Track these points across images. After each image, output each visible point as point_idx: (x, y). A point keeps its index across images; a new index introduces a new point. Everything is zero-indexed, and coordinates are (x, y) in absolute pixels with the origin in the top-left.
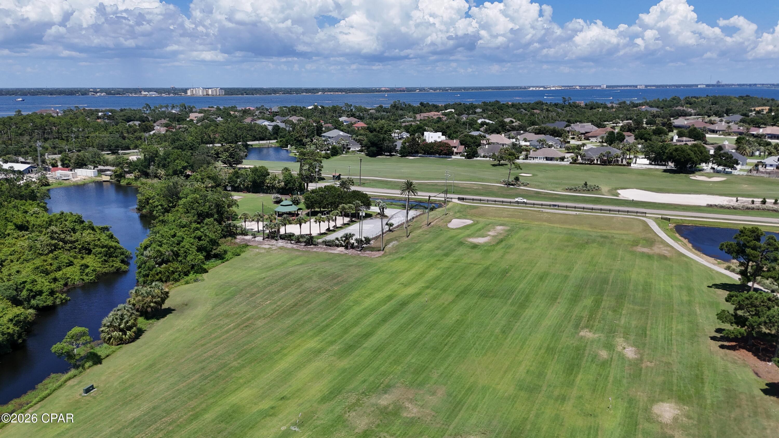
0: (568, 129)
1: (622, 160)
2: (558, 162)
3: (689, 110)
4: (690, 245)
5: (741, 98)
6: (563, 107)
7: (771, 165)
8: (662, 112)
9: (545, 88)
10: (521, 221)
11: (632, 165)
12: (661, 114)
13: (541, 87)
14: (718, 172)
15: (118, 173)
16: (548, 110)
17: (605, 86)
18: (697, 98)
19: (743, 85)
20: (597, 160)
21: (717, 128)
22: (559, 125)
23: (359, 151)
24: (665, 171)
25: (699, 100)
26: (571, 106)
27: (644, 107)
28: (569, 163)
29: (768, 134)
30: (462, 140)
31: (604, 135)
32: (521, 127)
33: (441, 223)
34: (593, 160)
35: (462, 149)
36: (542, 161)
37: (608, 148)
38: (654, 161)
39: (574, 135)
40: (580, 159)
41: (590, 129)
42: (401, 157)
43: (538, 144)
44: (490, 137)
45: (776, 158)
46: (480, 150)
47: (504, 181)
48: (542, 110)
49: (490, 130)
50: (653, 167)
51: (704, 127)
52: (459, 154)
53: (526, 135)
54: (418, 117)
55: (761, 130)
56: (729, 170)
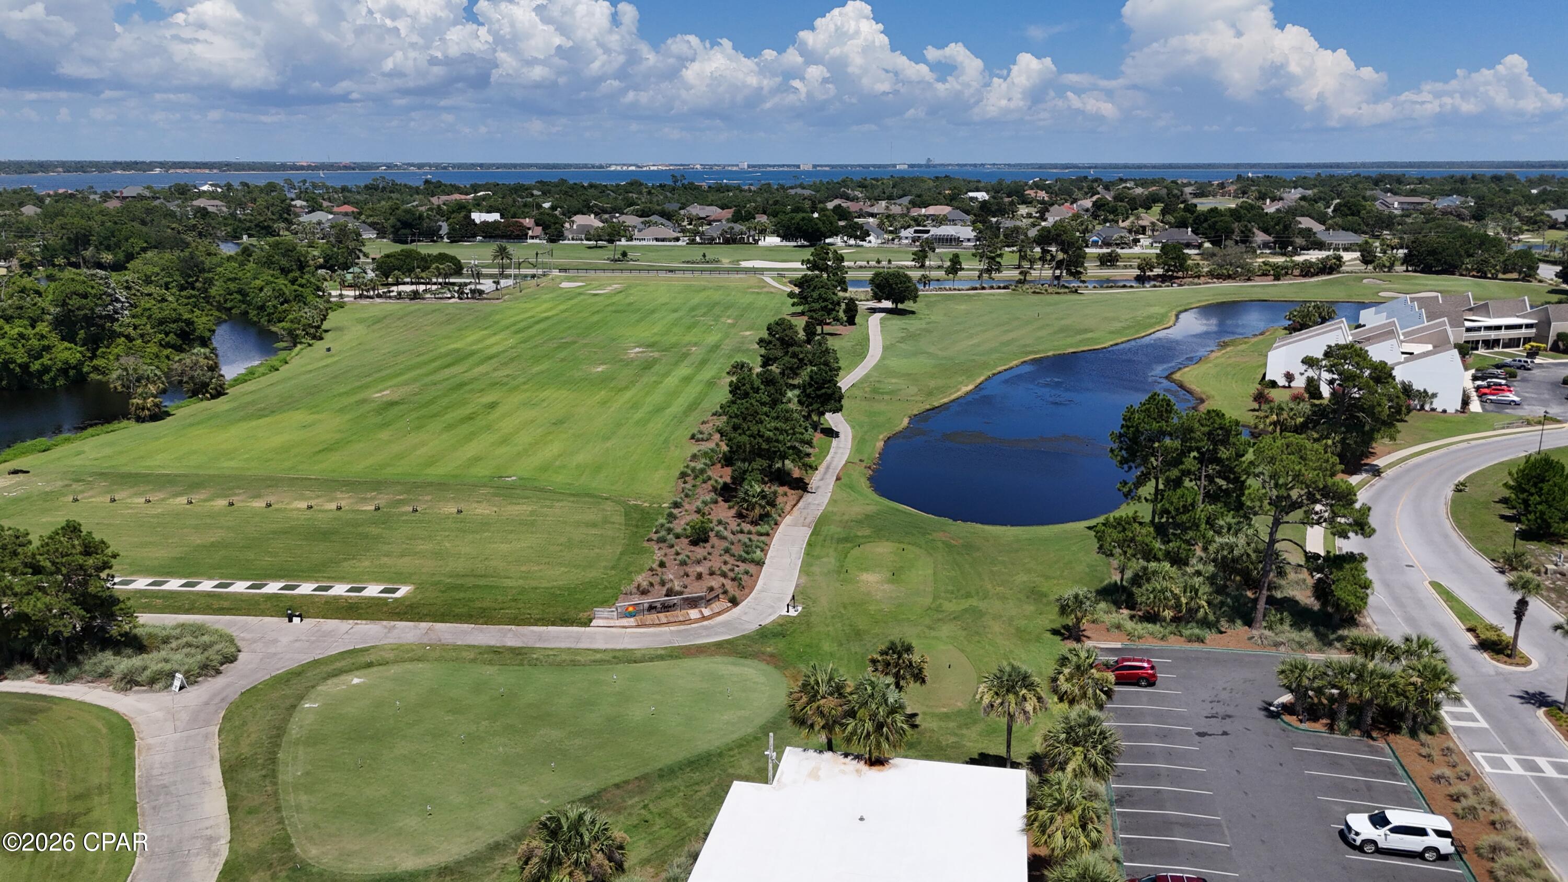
0: (682, 212)
1: (748, 238)
2: (672, 243)
3: (856, 193)
6: (673, 190)
7: (907, 238)
9: (638, 166)
10: (637, 282)
11: (760, 243)
13: (632, 165)
14: (850, 245)
15: (27, 261)
16: (649, 193)
18: (879, 180)
19: (965, 165)
20: (719, 239)
21: (874, 211)
22: (671, 207)
23: (377, 238)
24: (795, 246)
25: (880, 182)
26: (685, 188)
28: (684, 243)
29: (928, 214)
30: (536, 220)
31: (730, 216)
32: (615, 210)
33: (551, 285)
34: (714, 239)
35: (538, 230)
36: (651, 243)
37: (732, 225)
38: (785, 237)
39: (692, 220)
40: (698, 239)
41: (713, 211)
42: (452, 242)
43: (642, 226)
44: (574, 218)
45: (911, 230)
46: (566, 233)
47: (608, 259)
48: (641, 193)
49: (570, 213)
50: (785, 243)
51: (861, 209)
52: (536, 237)
53: (623, 218)
54: (435, 200)
55: (923, 210)
56: (861, 243)
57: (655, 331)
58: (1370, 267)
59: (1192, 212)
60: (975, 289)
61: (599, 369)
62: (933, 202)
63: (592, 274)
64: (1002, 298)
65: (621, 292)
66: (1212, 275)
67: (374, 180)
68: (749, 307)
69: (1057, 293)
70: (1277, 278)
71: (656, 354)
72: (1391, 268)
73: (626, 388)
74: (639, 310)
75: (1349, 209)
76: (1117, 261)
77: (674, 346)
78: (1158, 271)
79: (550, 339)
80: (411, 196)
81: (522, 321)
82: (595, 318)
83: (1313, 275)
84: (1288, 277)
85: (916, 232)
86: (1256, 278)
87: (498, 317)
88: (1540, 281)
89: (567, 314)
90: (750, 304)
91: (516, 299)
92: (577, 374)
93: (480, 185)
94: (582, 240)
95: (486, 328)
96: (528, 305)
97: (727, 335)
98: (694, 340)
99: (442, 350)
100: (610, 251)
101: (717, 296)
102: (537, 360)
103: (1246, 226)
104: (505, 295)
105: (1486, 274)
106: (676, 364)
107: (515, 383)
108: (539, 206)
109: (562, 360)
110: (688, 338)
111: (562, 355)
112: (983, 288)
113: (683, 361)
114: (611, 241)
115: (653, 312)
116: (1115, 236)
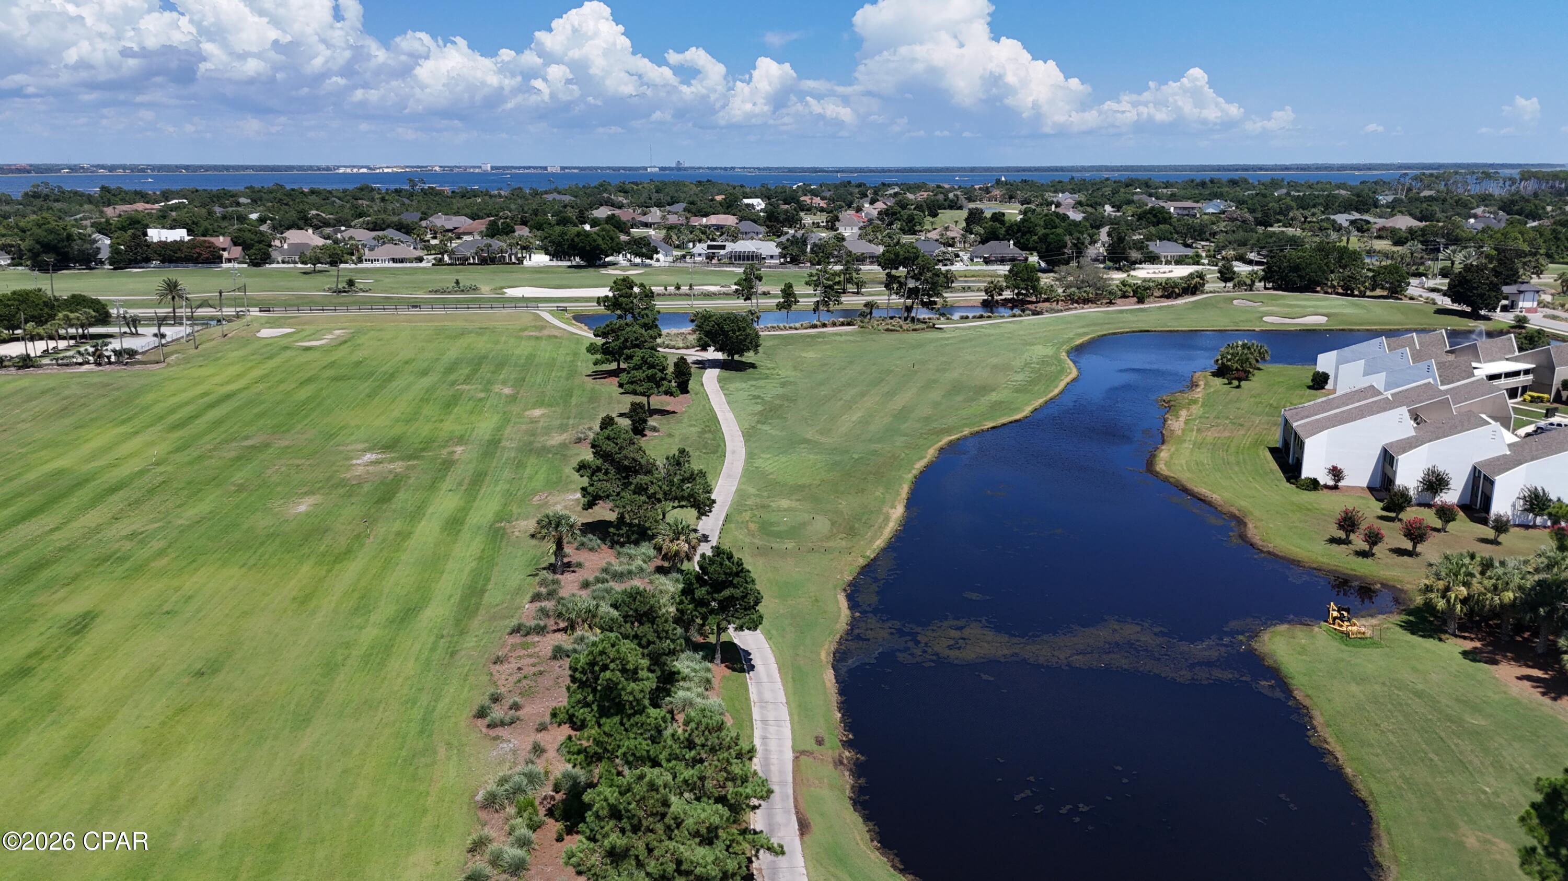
0: (424, 223)
1: (510, 256)
2: (414, 265)
3: (620, 199)
4: (586, 328)
5: (700, 183)
6: (411, 195)
7: (700, 255)
8: (580, 201)
10: (369, 324)
11: (525, 262)
13: (363, 167)
14: (637, 265)
16: (383, 200)
17: (489, 165)
18: (637, 184)
20: (474, 258)
21: (650, 220)
22: (409, 217)
23: (9, 265)
24: (570, 267)
25: (640, 187)
26: (425, 194)
27: (552, 195)
28: (430, 265)
29: (713, 225)
30: (236, 237)
31: (483, 228)
32: (339, 222)
33: (244, 334)
34: (467, 259)
35: (237, 251)
36: (386, 265)
37: (488, 241)
38: (555, 255)
39: (436, 233)
40: (446, 258)
41: (462, 222)
42: (115, 269)
43: (375, 243)
44: (287, 234)
45: (705, 246)
46: (274, 254)
47: (330, 289)
48: (373, 200)
49: (282, 227)
50: (555, 263)
51: (633, 219)
52: (235, 260)
53: (351, 232)
54: (109, 211)
55: (704, 220)
56: (648, 261)
57: (396, 414)
58: (1230, 285)
59: (1002, 222)
60: (815, 326)
61: (302, 508)
62: (709, 210)
63: (306, 315)
64: (852, 338)
65: (346, 342)
66: (1072, 300)
67: (34, 186)
68: (529, 363)
69: (914, 330)
70: (1141, 301)
71: (398, 466)
72: (1251, 287)
73: (347, 554)
74: (371, 374)
75: (1155, 216)
76: (952, 282)
77: (427, 444)
78: (1008, 294)
79: (227, 441)
80: (81, 205)
81: (187, 403)
82: (304, 393)
83: (1178, 296)
84: (1152, 299)
85: (709, 247)
86: (1119, 301)
87: (150, 397)
88: (1412, 298)
89: (261, 386)
90: (531, 358)
91: (187, 361)
92: (262, 522)
93: (172, 192)
94: (295, 263)
95: (124, 422)
96: (204, 372)
97: (506, 420)
98: (458, 429)
99: (32, 476)
100: (331, 278)
101: (482, 344)
102: (195, 489)
103: (1079, 239)
104: (172, 353)
105: (1352, 292)
106: (433, 486)
107: (143, 553)
108: (242, 219)
109: (241, 488)
110: (450, 426)
111: (239, 477)
112: (824, 325)
113: (443, 478)
114: (333, 263)
115: (392, 376)
116: (937, 251)
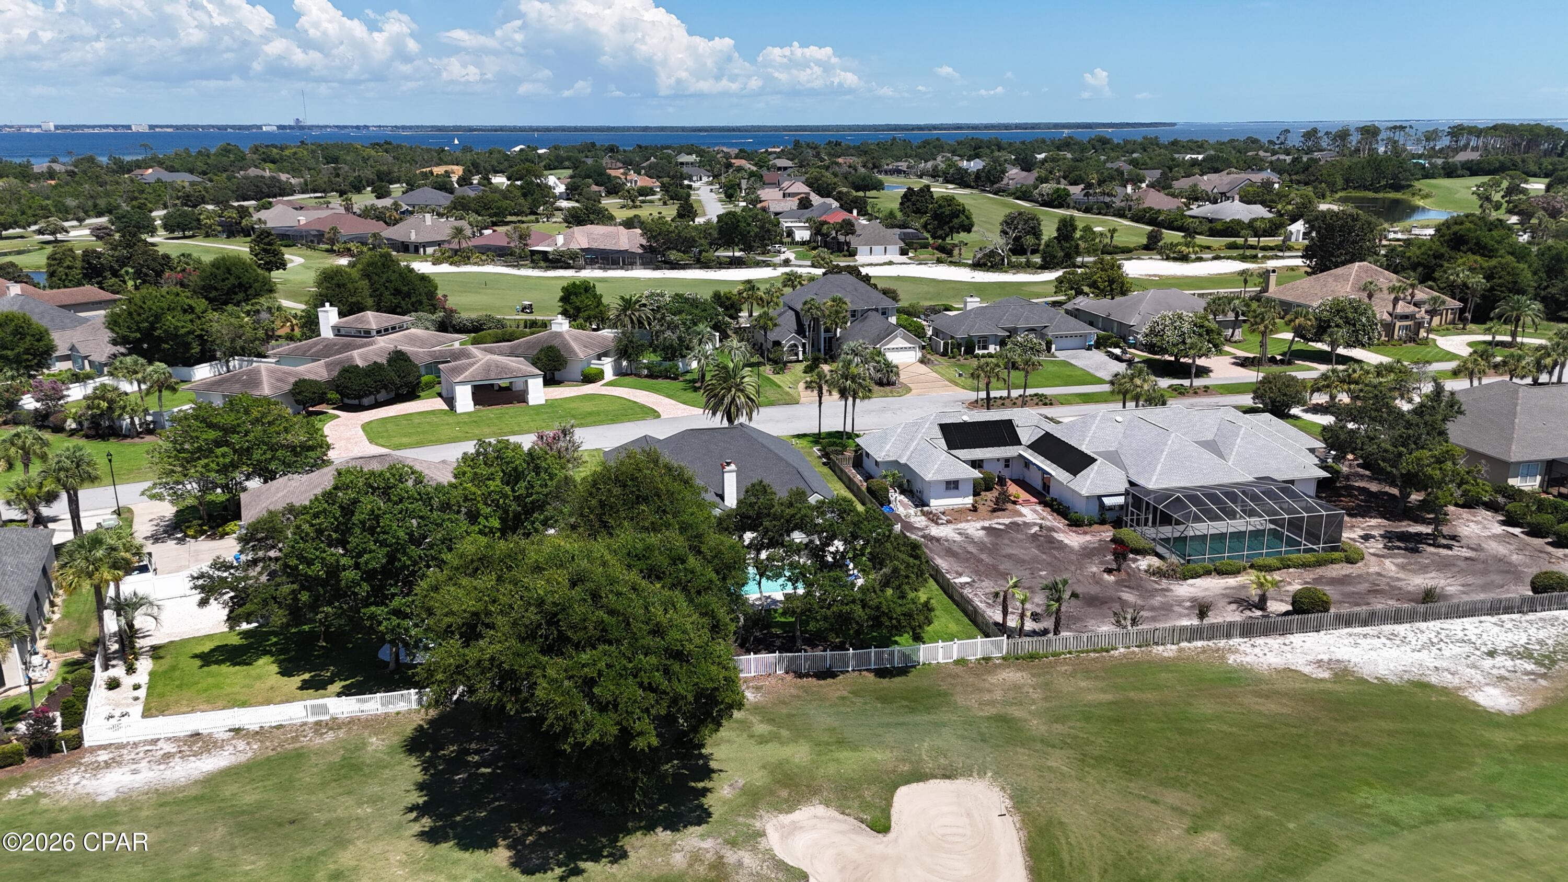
8: (209, 184)
12: (206, 189)
27: (150, 171)
